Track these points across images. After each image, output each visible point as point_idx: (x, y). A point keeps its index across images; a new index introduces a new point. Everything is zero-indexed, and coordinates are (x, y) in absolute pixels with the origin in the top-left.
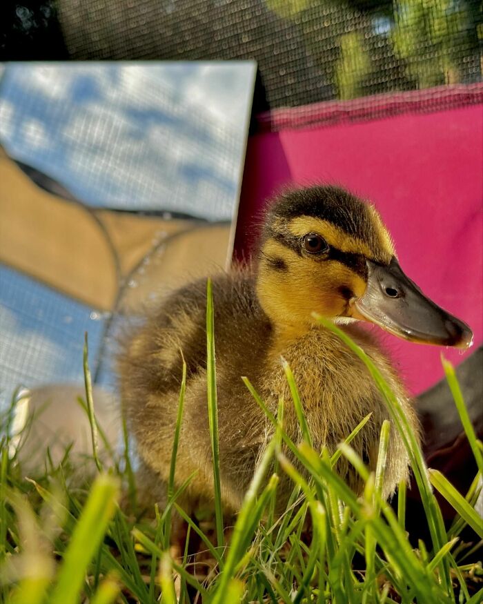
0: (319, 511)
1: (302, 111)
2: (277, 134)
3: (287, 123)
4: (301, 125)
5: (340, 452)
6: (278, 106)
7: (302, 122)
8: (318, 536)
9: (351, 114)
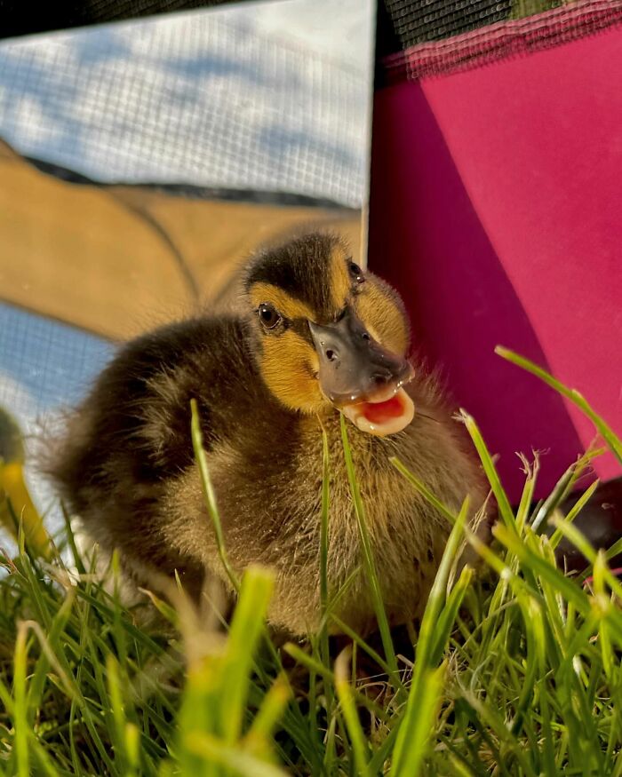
0: (532, 610)
1: (452, 42)
2: (416, 83)
3: (431, 66)
4: (452, 64)
5: (560, 534)
6: (413, 41)
7: (454, 59)
8: (535, 643)
9: (528, 39)
